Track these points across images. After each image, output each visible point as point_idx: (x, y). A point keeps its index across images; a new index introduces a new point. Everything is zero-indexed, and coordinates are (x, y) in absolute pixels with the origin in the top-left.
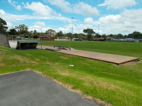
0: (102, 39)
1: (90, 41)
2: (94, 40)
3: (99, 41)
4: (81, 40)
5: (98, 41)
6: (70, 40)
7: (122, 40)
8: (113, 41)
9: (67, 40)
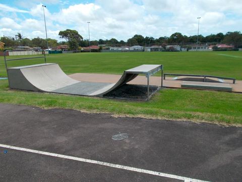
0: (95, 49)
1: (75, 52)
2: (82, 51)
3: (91, 52)
4: (61, 52)
5: (89, 51)
6: (40, 53)
7: (127, 49)
8: (113, 51)
9: (36, 53)
